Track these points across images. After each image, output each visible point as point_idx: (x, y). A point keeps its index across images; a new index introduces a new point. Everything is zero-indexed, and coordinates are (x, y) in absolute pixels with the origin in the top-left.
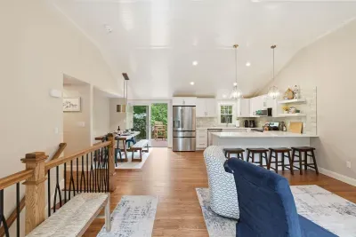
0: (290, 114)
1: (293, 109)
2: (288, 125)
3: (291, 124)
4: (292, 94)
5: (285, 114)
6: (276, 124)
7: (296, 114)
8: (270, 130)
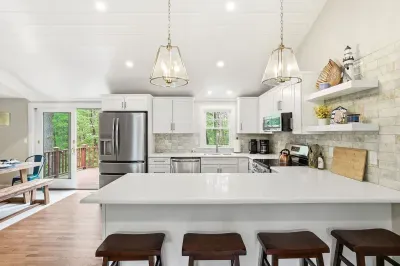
0: (334, 127)
1: (341, 114)
2: (330, 153)
3: (337, 150)
4: (338, 71)
5: (322, 126)
6: (304, 151)
7: (349, 127)
8: (290, 163)
